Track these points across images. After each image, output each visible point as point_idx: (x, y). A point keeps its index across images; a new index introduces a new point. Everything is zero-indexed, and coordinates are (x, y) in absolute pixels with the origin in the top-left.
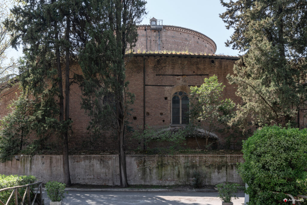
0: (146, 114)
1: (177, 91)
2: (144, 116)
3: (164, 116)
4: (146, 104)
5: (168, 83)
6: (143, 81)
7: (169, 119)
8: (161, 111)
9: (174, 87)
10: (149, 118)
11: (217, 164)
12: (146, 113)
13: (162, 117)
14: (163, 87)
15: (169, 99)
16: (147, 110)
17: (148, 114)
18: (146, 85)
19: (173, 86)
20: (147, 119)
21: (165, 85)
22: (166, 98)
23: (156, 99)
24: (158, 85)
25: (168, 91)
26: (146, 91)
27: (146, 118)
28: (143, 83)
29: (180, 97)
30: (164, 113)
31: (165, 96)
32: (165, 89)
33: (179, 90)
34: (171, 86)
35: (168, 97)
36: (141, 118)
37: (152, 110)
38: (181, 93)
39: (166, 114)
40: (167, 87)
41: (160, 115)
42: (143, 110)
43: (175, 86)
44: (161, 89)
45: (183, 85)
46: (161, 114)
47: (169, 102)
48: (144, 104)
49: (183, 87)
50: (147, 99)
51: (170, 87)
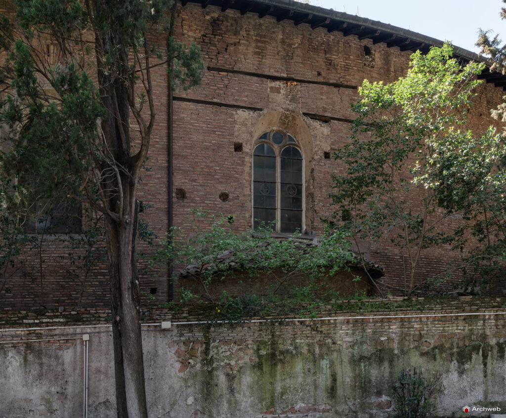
0: (174, 195)
1: (268, 130)
2: (170, 202)
3: (231, 203)
4: (175, 162)
5: (244, 100)
6: (166, 84)
7: (247, 215)
8: (222, 188)
9: (261, 112)
10: (183, 206)
11: (458, 344)
12: (174, 190)
13: (227, 205)
14: (231, 111)
15: (248, 150)
16: (179, 181)
17: (182, 194)
18: (175, 99)
19: (261, 110)
20: (177, 209)
21: (235, 104)
22: (238, 147)
23: (207, 148)
24: (215, 100)
25: (244, 124)
26: (175, 117)
27: (175, 206)
28: (166, 90)
29: (276, 149)
30: (233, 193)
31: (235, 140)
32: (236, 117)
33: (275, 128)
34: (254, 109)
35: (244, 144)
36: (158, 205)
37: (195, 181)
38: (279, 137)
39: (237, 198)
40: (240, 112)
41: (218, 199)
42: (165, 180)
43: (265, 111)
44: (224, 116)
45: (288, 110)
46: (224, 197)
47: (247, 159)
48: (169, 162)
49: (287, 117)
50: (177, 146)
51: (252, 113)
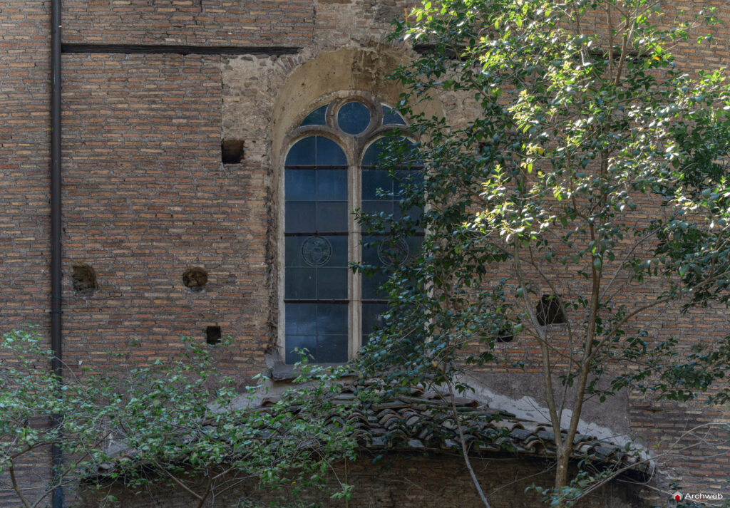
0: (66, 282)
1: (326, 100)
2: (56, 300)
3: (213, 295)
4: (68, 202)
5: (249, 30)
6: (46, 17)
7: (258, 322)
8: (188, 258)
9: (295, 57)
10: (90, 309)
12: (68, 270)
13: (202, 300)
14: (210, 62)
15: (258, 158)
16: (78, 247)
17: (86, 278)
18: (66, 48)
19: (294, 50)
20: (73, 317)
21: (224, 43)
22: (233, 153)
23: (149, 161)
24: (169, 41)
25: (248, 92)
26: (68, 94)
27: (68, 310)
28: (45, 31)
29: (347, 144)
30: (217, 267)
31: (227, 135)
32: (226, 75)
33: (343, 93)
34: (277, 51)
35: (248, 143)
36: (29, 309)
37: (118, 244)
38: (355, 114)
39: (231, 280)
40: (237, 62)
41: (180, 287)
42: (44, 248)
43: (306, 53)
44: (192, 78)
45: (371, 43)
46: (196, 279)
47: (258, 180)
48: (55, 202)
49: (370, 62)
50: (72, 164)
51: (268, 61)
